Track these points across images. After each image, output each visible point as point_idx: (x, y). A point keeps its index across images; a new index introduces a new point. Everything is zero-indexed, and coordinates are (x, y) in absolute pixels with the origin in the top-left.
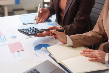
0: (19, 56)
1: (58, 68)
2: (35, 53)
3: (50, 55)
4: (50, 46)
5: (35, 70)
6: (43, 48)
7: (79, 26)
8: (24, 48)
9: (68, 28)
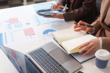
0: (31, 38)
1: (59, 48)
2: (43, 37)
3: (54, 38)
4: (56, 31)
5: (41, 48)
6: (50, 33)
7: (86, 8)
8: (35, 32)
9: (76, 11)
